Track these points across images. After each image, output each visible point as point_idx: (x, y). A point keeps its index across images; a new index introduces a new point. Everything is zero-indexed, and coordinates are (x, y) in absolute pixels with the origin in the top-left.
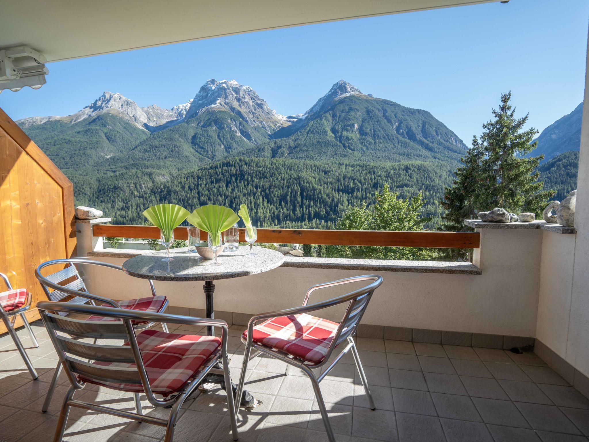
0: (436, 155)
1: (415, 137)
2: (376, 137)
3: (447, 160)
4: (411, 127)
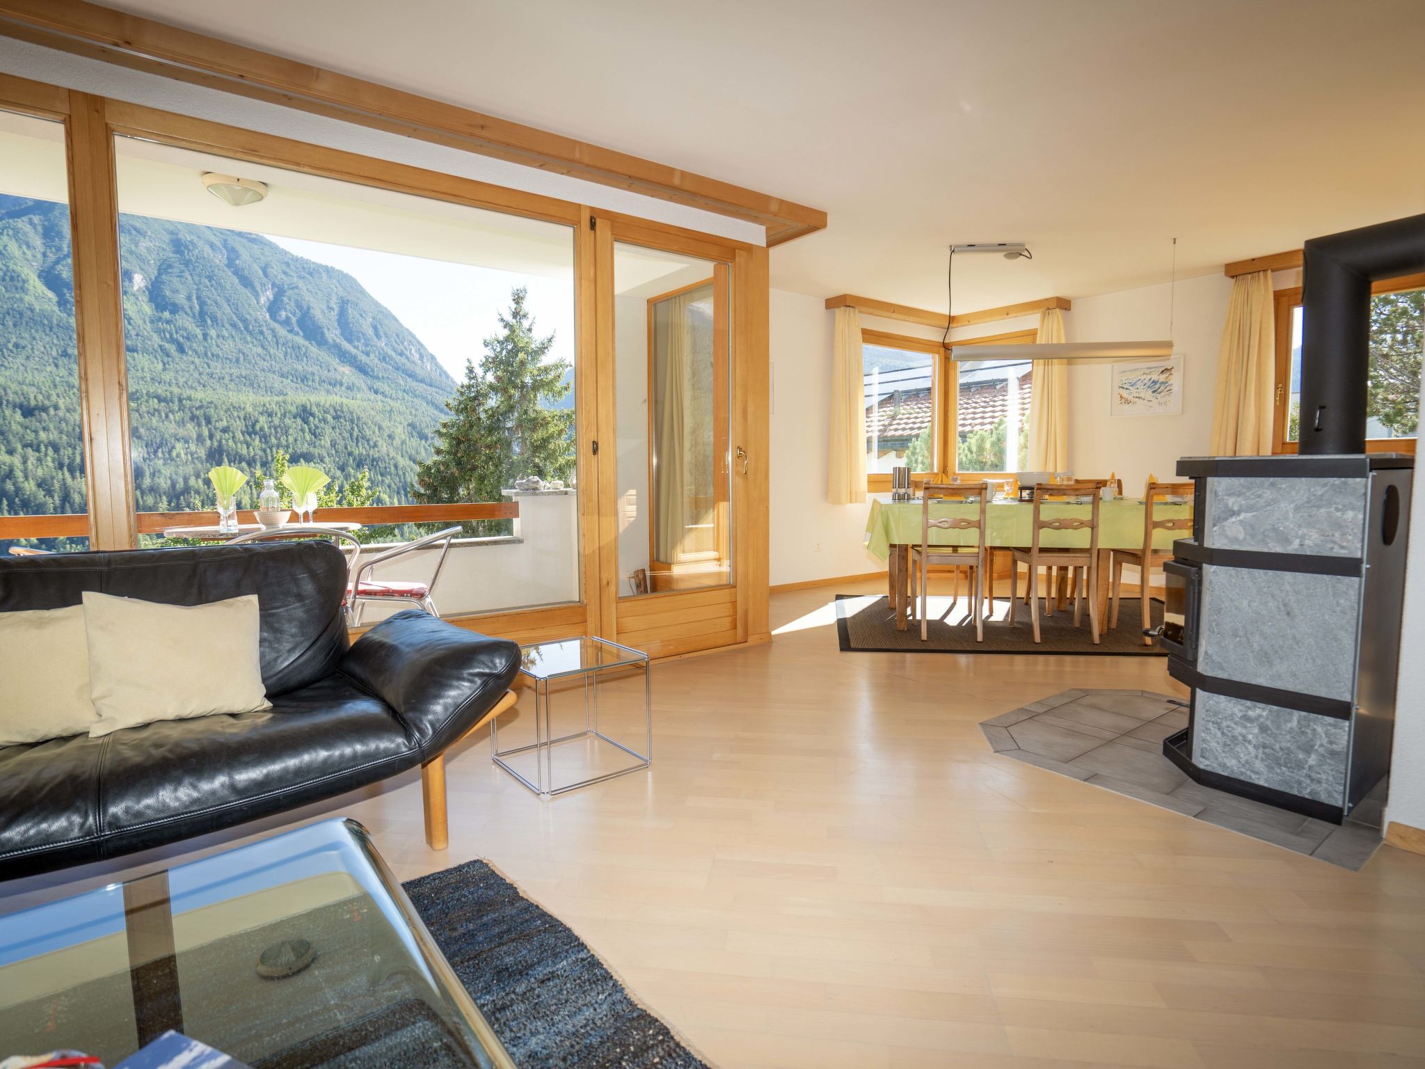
0: (378, 385)
1: (323, 334)
2: (209, 322)
3: (404, 399)
4: (309, 308)
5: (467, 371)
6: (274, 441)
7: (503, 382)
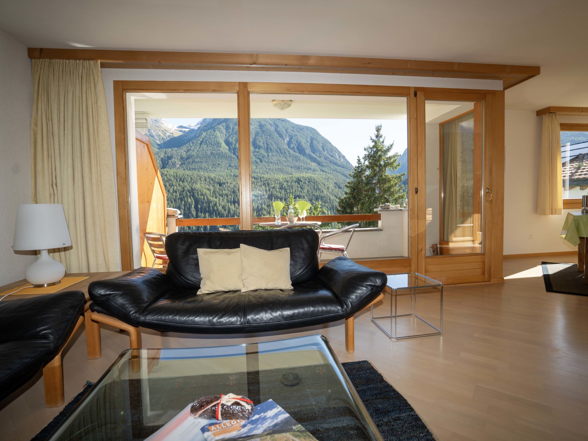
0: (324, 169)
1: (305, 151)
2: (269, 150)
3: (333, 173)
4: (300, 142)
5: (358, 161)
6: (288, 191)
7: (372, 164)
